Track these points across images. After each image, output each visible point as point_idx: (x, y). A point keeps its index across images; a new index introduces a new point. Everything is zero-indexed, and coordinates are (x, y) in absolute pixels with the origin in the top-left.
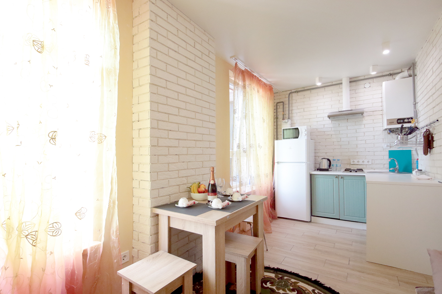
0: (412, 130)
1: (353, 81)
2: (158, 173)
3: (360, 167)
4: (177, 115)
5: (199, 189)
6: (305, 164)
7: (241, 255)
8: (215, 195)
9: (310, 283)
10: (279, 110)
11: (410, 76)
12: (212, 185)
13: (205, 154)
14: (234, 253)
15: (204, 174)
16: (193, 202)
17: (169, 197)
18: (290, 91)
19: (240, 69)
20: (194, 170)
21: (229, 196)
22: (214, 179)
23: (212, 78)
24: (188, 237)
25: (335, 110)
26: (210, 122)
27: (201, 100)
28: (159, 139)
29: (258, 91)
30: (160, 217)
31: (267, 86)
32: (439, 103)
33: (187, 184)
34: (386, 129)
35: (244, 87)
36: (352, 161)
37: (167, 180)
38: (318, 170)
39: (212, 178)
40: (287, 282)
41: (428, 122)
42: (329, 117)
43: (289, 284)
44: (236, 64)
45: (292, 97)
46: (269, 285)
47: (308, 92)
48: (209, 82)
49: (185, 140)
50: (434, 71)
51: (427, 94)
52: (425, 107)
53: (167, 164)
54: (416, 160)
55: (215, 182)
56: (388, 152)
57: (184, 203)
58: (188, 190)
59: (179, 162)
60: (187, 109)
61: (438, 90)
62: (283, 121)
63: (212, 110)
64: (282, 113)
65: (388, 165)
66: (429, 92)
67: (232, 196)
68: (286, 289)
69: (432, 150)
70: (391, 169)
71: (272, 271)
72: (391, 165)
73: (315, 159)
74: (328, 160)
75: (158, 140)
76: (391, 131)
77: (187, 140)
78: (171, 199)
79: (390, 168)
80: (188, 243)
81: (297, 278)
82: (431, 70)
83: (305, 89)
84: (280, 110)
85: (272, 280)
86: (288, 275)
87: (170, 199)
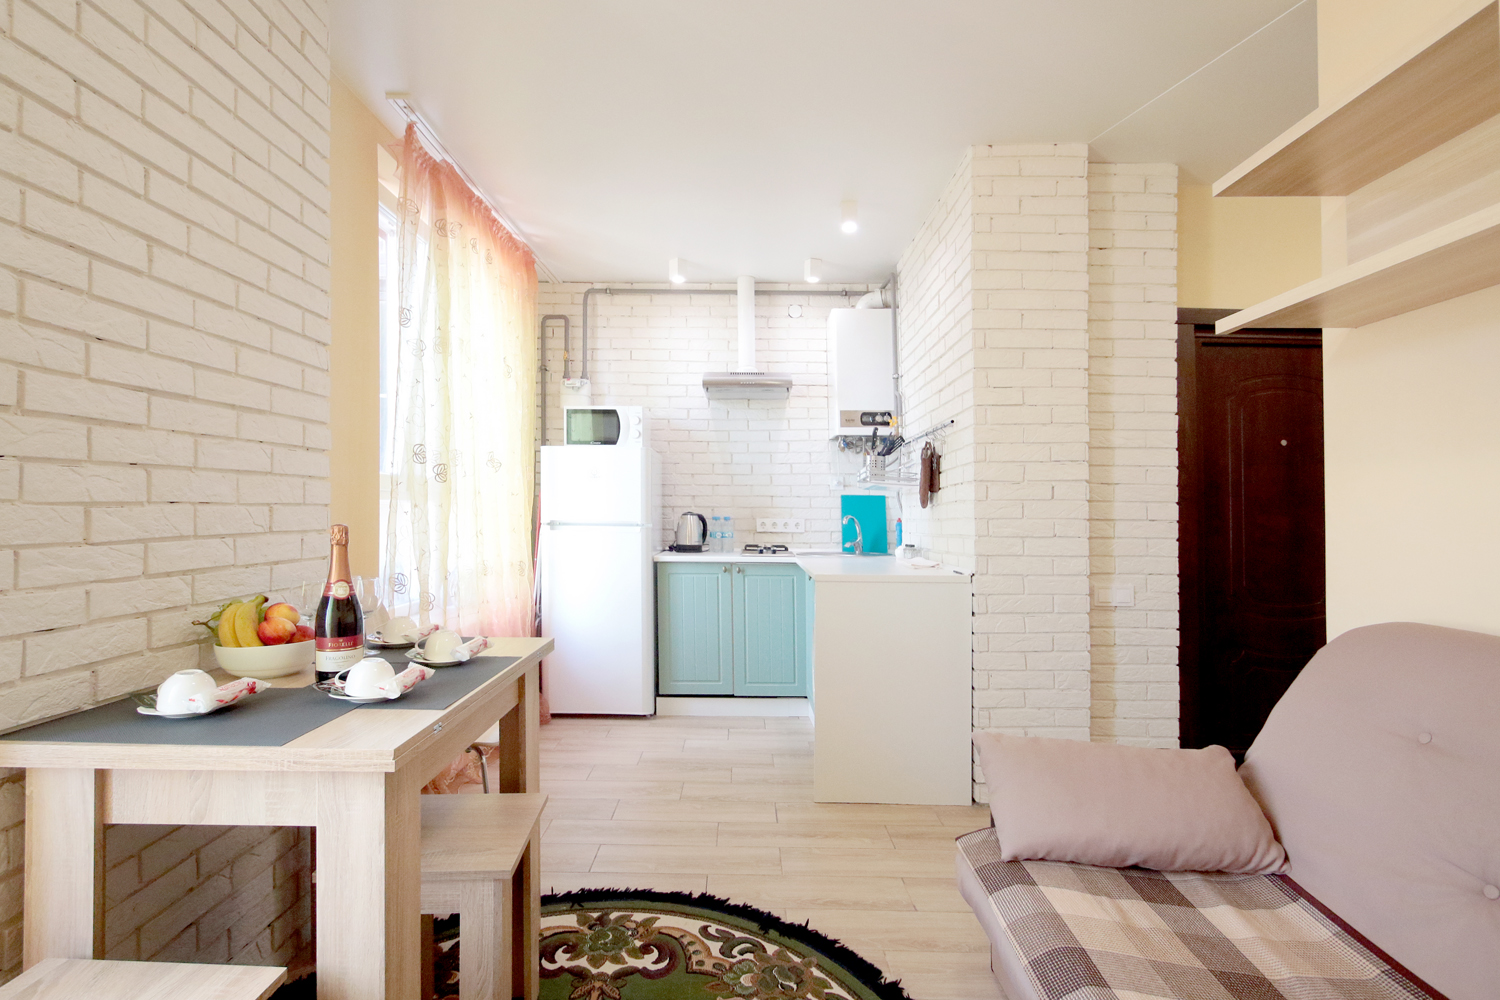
0: (891, 445)
1: (764, 291)
2: (23, 552)
3: (779, 541)
4: (138, 272)
5: (264, 624)
6: (639, 528)
7: (480, 873)
8: (355, 645)
9: (688, 909)
10: (550, 344)
11: (886, 306)
12: (338, 602)
13: (281, 475)
14: (451, 873)
15: (277, 563)
16: (245, 686)
17: (87, 674)
18: (589, 286)
19: (426, 153)
20: (229, 541)
21: (411, 646)
22: (346, 579)
23: (318, 151)
24: (194, 857)
25: (719, 368)
26: (304, 336)
27: (263, 229)
28: (29, 373)
29: (489, 260)
30: (32, 786)
31: (517, 249)
32: (954, 381)
33: (192, 609)
34: (837, 438)
35: (441, 227)
36: (759, 522)
37: (80, 591)
38: (671, 549)
39: (339, 574)
40: (623, 929)
41: (926, 426)
42: (707, 385)
43: (630, 933)
44: (410, 128)
45: (595, 304)
46: (562, 959)
47: (643, 299)
48: (303, 162)
49: (186, 398)
50: (941, 302)
51: (924, 356)
52: (920, 389)
53: (81, 509)
54: (895, 522)
55: (351, 588)
56: (839, 500)
57: (198, 697)
58: (200, 634)
59: (149, 502)
60: (193, 253)
61: (951, 348)
62: (567, 382)
63: (317, 287)
64: (561, 355)
65: (840, 534)
66: (929, 351)
67: (422, 645)
68: (624, 954)
69: (935, 494)
70: (848, 545)
71: (564, 907)
72: (848, 533)
73: (664, 515)
74: (702, 519)
75: (21, 377)
76: (848, 443)
77: (195, 399)
78: (101, 685)
79: (844, 543)
80: (191, 890)
81: (649, 904)
82: (934, 297)
83: (636, 286)
84: (556, 343)
85: (571, 936)
86: (621, 904)
87: (95, 685)
